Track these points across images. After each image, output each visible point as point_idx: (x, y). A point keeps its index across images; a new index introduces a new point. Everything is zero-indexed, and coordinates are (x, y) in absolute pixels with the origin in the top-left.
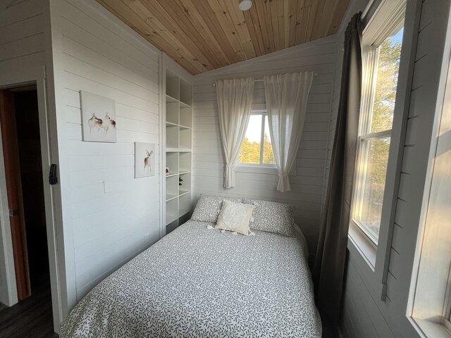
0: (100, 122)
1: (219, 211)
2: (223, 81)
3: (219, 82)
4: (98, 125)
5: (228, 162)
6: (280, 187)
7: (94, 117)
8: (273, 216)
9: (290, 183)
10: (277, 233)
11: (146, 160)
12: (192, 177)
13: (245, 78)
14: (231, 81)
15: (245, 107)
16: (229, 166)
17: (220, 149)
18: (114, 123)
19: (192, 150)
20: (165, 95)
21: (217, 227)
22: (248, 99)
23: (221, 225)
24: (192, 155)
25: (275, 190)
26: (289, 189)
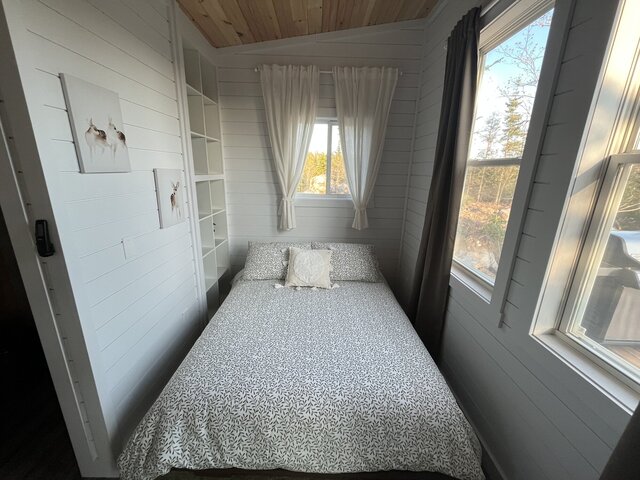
0: (103, 136)
1: (285, 263)
2: (271, 65)
3: (265, 66)
4: (100, 141)
5: (285, 193)
6: (357, 224)
7: (92, 128)
8: (354, 261)
9: (368, 218)
10: (362, 281)
11: (172, 198)
12: (228, 218)
13: (306, 66)
14: (285, 67)
15: (308, 112)
16: (287, 199)
17: (270, 174)
18: (122, 137)
19: (224, 176)
20: (185, 85)
21: (288, 285)
22: (312, 100)
23: (293, 280)
24: (225, 185)
25: (349, 227)
26: (366, 225)
